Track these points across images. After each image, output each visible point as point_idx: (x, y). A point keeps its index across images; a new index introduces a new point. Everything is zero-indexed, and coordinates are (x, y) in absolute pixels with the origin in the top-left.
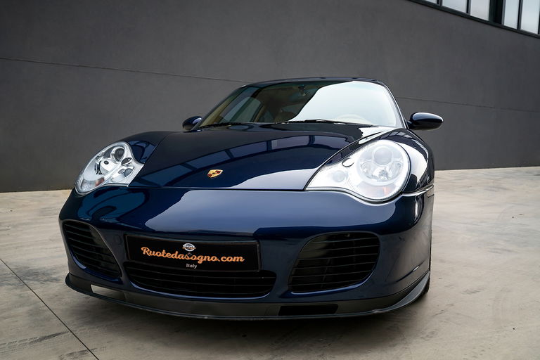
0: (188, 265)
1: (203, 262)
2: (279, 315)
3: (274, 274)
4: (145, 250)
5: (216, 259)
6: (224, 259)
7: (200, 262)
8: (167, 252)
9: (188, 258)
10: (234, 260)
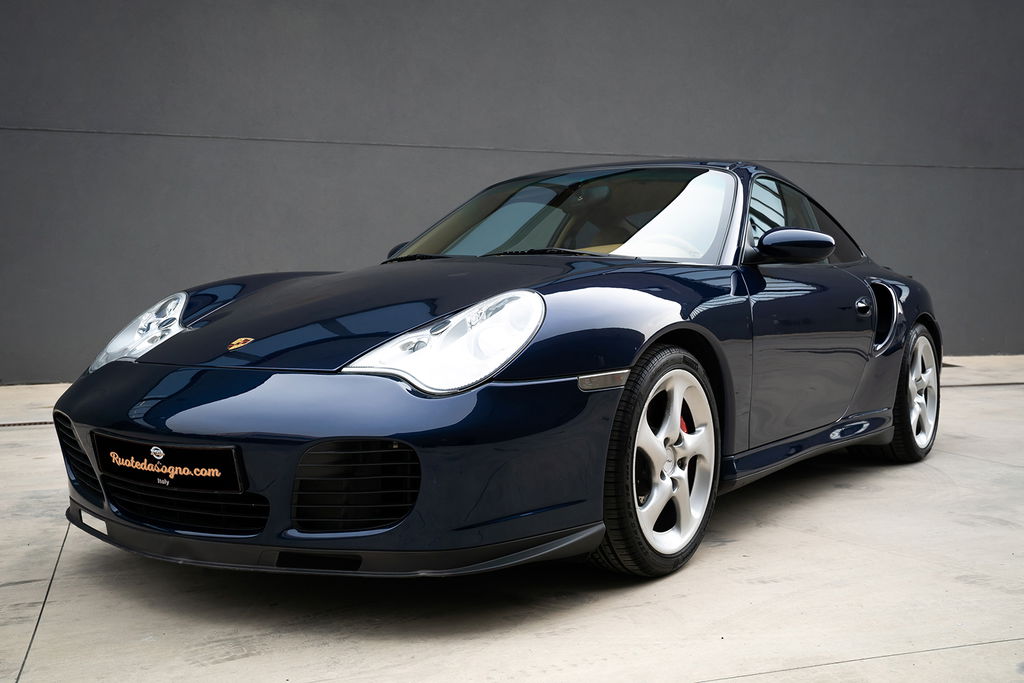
0: (159, 481)
1: (175, 475)
2: (277, 566)
3: (263, 500)
4: (114, 456)
5: (189, 473)
6: (198, 473)
7: (172, 476)
8: (136, 460)
9: (158, 471)
10: (209, 475)
